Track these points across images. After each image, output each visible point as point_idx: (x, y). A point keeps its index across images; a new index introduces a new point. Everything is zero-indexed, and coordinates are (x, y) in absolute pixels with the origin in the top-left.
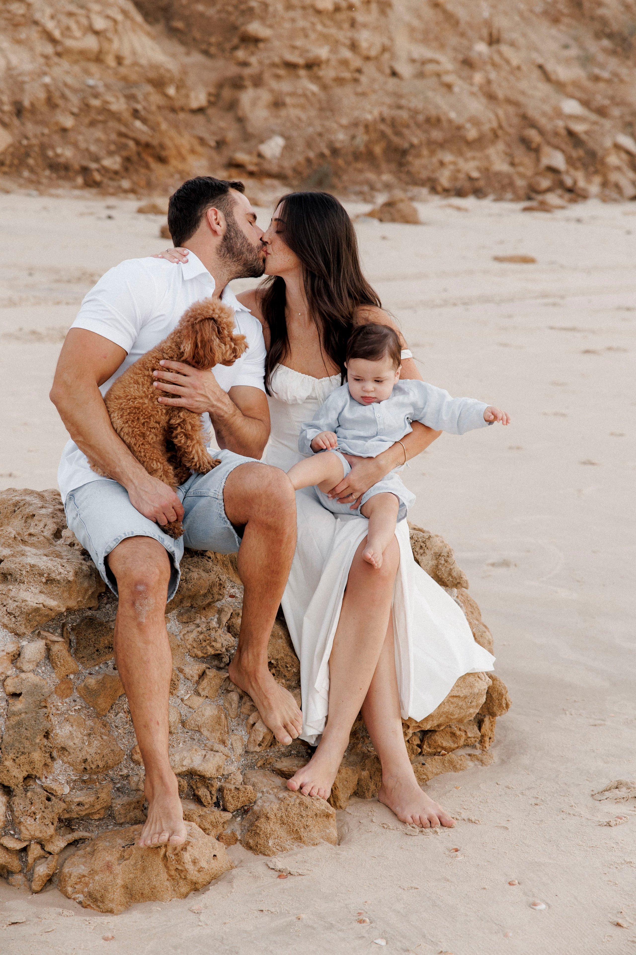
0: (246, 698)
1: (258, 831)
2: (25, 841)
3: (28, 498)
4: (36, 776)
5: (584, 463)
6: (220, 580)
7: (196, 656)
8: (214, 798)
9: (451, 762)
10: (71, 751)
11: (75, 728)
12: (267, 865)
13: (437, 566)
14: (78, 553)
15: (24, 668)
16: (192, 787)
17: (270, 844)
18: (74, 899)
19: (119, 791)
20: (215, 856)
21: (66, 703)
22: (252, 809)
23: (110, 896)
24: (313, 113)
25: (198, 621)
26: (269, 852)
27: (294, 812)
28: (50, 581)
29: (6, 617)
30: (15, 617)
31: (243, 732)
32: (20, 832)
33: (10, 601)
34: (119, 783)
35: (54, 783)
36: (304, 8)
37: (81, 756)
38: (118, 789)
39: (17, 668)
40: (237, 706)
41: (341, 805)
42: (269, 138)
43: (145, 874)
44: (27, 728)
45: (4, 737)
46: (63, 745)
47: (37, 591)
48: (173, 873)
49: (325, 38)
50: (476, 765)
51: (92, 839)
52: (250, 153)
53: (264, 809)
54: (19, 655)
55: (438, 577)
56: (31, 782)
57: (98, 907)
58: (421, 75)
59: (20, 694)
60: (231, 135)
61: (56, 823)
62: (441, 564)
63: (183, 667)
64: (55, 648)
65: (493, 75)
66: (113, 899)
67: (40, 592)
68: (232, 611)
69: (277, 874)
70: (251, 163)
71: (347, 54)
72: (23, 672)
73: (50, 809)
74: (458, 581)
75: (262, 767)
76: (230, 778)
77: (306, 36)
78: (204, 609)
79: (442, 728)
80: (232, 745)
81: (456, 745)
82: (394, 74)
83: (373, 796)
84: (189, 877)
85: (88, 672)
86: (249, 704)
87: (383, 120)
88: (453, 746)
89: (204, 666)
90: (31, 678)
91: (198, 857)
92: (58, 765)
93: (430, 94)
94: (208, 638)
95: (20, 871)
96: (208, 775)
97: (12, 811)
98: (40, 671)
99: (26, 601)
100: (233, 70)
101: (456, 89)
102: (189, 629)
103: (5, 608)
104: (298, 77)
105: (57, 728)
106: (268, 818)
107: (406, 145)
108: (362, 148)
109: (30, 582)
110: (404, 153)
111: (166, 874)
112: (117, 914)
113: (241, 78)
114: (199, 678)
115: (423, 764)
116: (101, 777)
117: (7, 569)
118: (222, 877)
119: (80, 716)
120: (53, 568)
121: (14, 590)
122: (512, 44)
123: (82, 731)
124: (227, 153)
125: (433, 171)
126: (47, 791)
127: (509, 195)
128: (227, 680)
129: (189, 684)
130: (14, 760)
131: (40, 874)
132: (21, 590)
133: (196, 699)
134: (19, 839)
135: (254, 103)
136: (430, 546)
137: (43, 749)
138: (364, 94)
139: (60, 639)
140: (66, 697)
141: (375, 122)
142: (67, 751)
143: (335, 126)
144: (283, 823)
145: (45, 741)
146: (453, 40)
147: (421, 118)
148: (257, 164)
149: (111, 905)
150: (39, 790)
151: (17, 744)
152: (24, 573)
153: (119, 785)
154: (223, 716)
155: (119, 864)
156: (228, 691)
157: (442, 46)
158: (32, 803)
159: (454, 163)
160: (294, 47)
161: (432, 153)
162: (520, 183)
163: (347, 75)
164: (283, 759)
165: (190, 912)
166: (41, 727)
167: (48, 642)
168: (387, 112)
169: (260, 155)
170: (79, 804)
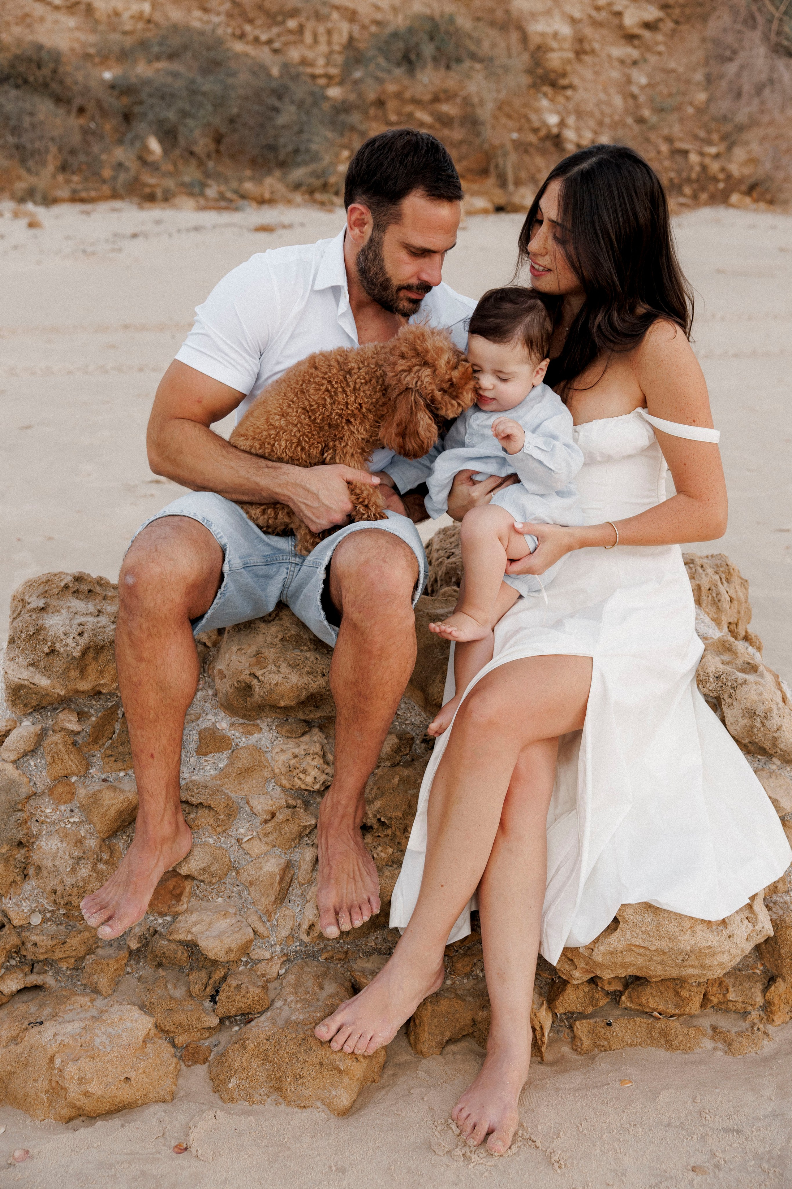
8: (211, 991)
9: (664, 1033)
10: (46, 874)
15: (4, 757)
20: (127, 1078)
25: (305, 739)
27: (288, 1049)
28: (54, 652)
37: (52, 884)
41: (424, 1050)
46: (41, 863)
47: (25, 663)
48: (55, 1085)
54: (6, 738)
67: (31, 665)
72: (3, 760)
79: (656, 980)
80: (277, 921)
85: (103, 777)
89: (283, 801)
92: (30, 886)
94: (299, 765)
96: (211, 956)
98: (32, 763)
99: (7, 673)
102: (285, 747)
109: (27, 649)
111: (47, 1082)
114: (272, 817)
115: (609, 1024)
118: (136, 1110)
119: (79, 830)
120: (62, 635)
123: (73, 851)
129: (255, 821)
137: (11, 862)
139: (75, 727)
140: (61, 804)
142: (42, 872)
145: (18, 853)
154: (278, 879)
170: (35, 944)
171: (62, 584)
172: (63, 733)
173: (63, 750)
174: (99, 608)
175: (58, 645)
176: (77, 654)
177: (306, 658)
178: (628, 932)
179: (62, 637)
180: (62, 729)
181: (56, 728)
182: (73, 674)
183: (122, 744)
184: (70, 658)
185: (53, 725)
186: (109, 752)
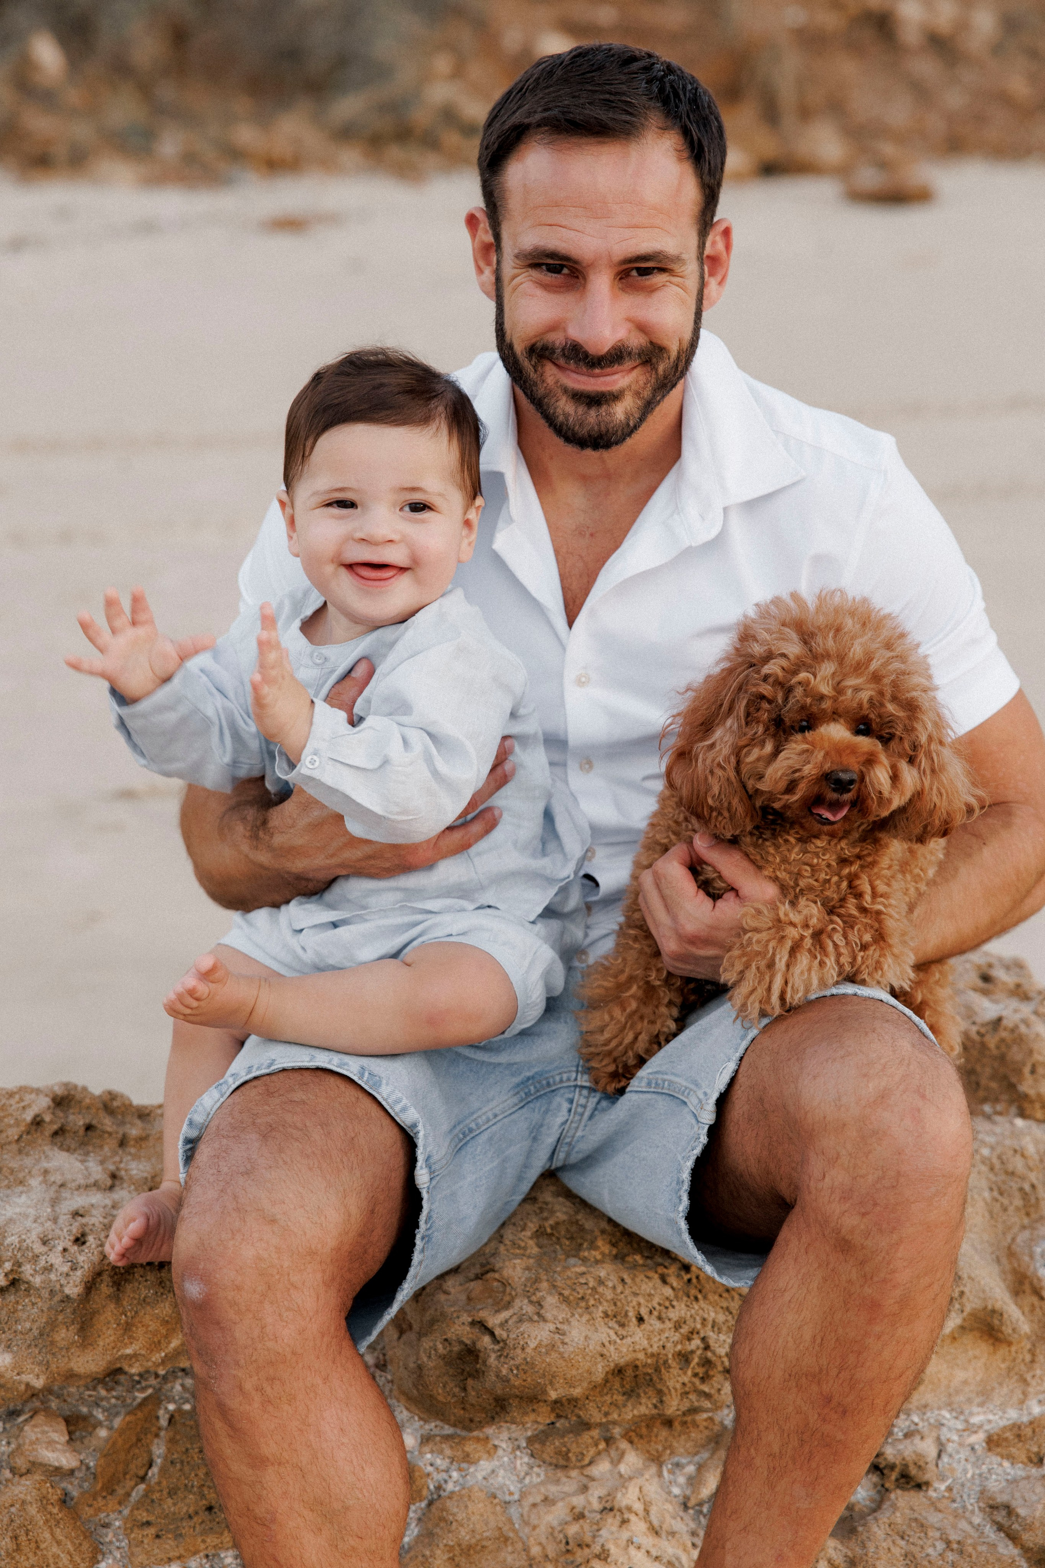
171: (29, 1116)
172: (37, 1477)
173: (40, 1519)
174: (112, 1167)
175: (27, 1270)
176: (73, 1289)
177: (601, 1282)
179: (38, 1248)
180: (34, 1466)
181: (21, 1463)
182: (64, 1335)
183: (172, 1493)
184: (57, 1298)
185: (11, 1455)
186: (144, 1516)
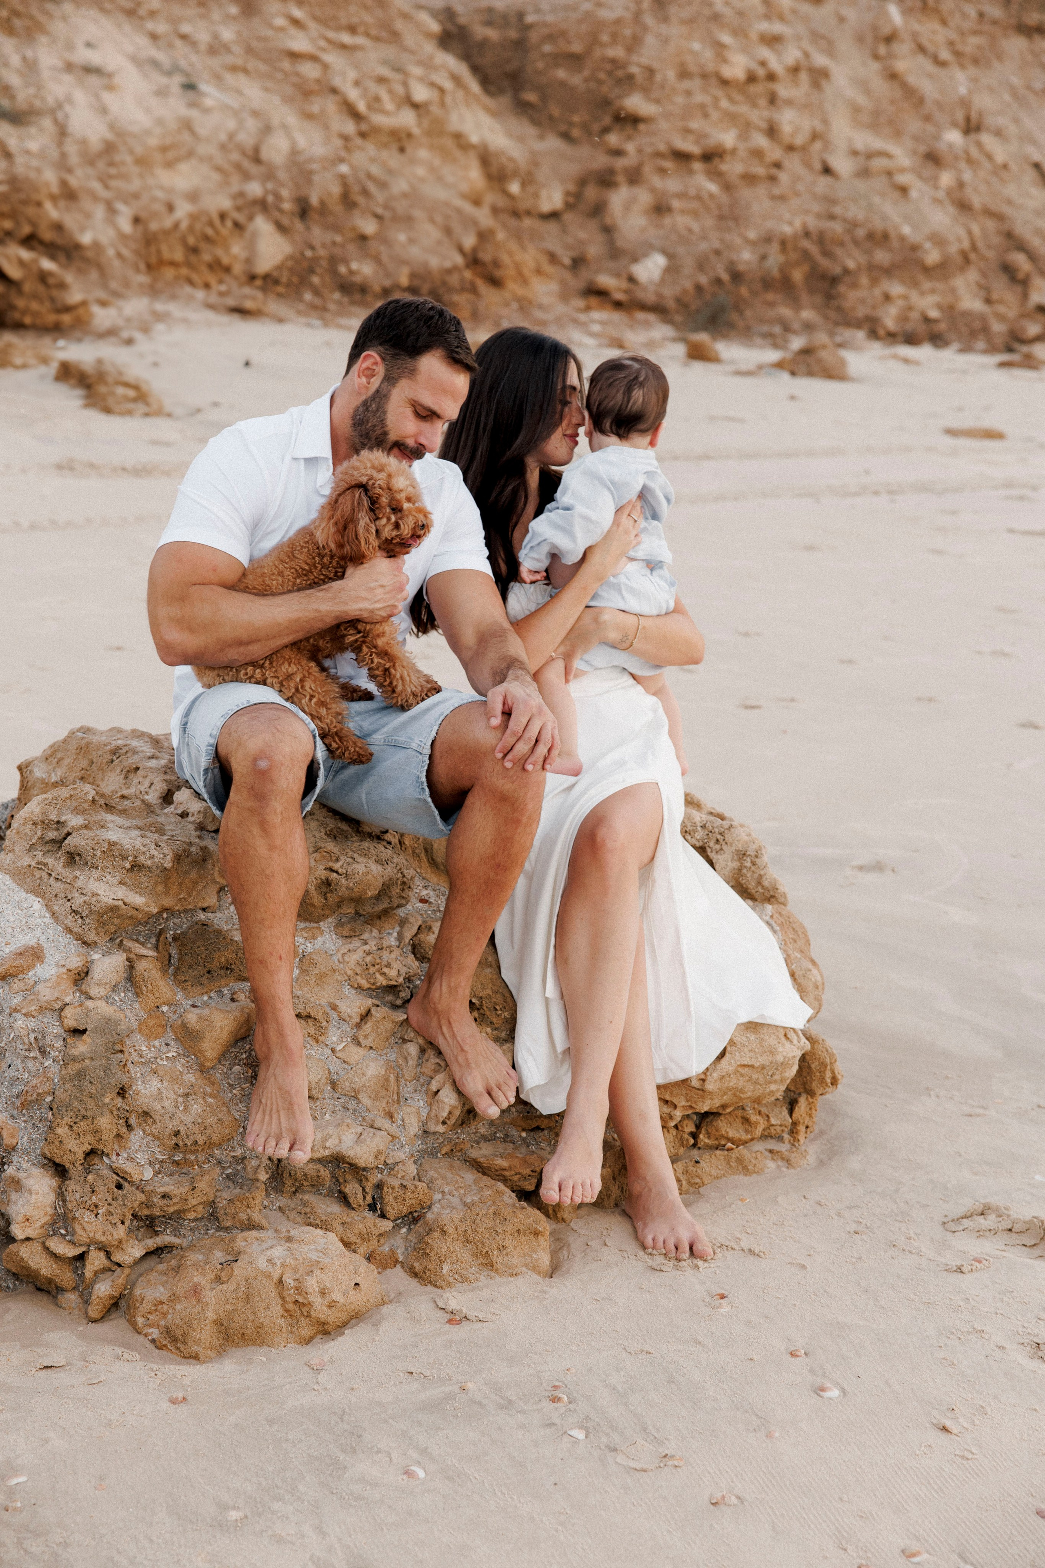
0: (430, 1053)
1: (428, 1251)
2: (80, 1245)
3: (135, 743)
4: (103, 1152)
5: (1023, 726)
6: (404, 876)
7: (359, 987)
8: (369, 1199)
9: (740, 1161)
10: (157, 1117)
11: (165, 1084)
12: (435, 1302)
13: (740, 870)
14: (191, 827)
15: (92, 994)
16: (338, 1180)
17: (445, 1271)
18: (146, 1335)
19: (230, 1180)
20: (356, 1284)
21: (154, 1047)
22: (424, 1217)
23: (195, 1335)
24: (709, 222)
25: (366, 936)
26: (442, 1283)
27: (485, 1225)
28: (136, 867)
29: (70, 917)
30: (82, 917)
31: (422, 1103)
32: (74, 1233)
33: (76, 894)
34: (229, 1167)
35: (128, 1163)
36: (704, 76)
37: (171, 1126)
38: (228, 1176)
39: (81, 992)
40: (415, 1063)
41: (564, 1217)
42: (646, 255)
43: (248, 1306)
44: (92, 1080)
45: (56, 1093)
46: (145, 1109)
47: (115, 881)
48: (290, 1306)
49: (732, 118)
50: (778, 1167)
51: (182, 1248)
52: (618, 275)
53: (440, 1219)
54: (87, 973)
55: (742, 885)
56: (96, 1160)
57: (178, 1349)
58: (864, 173)
59: (84, 1031)
60: (594, 250)
61: (127, 1223)
62: (745, 867)
63: (338, 1002)
64: (141, 966)
65: (967, 176)
66: (200, 1339)
67: (120, 883)
68: (420, 923)
69: (448, 1316)
70: (619, 290)
71: (761, 141)
72: (91, 998)
73: (120, 1201)
74: (772, 893)
75: (450, 1154)
76: (396, 1169)
77: (706, 115)
78: (379, 918)
79: (728, 1110)
80: (403, 1121)
81: (749, 1137)
82: (827, 170)
83: (616, 1205)
84: (313, 1314)
85: (190, 1003)
86: (434, 1060)
87: (807, 234)
88: (745, 1137)
89: (370, 1002)
90: (102, 1008)
91: (329, 1286)
92: (136, 1138)
93: (877, 200)
94: (378, 961)
95: (74, 1288)
96: (362, 1163)
97: (64, 1201)
98: (117, 998)
99: (97, 895)
100: (601, 161)
101: (914, 194)
102: (351, 946)
103: (69, 904)
104: (691, 172)
105: (140, 1083)
106: (444, 1232)
107: (837, 270)
108: (775, 273)
109: (107, 868)
110: (834, 281)
111: (280, 1307)
112: (204, 1362)
113: (611, 172)
114: (361, 1020)
115: (697, 1162)
116: (201, 1157)
117: (75, 846)
118: (366, 1316)
119: (175, 1066)
120: (142, 848)
121: (81, 878)
122: (998, 133)
123: (177, 1089)
124: (585, 274)
125: (874, 307)
126: (117, 1175)
127: (981, 345)
128: (405, 1024)
129: (345, 1027)
130: (71, 1127)
131: (101, 1295)
132: (92, 879)
133: (354, 1049)
134: (72, 1242)
135: (627, 207)
136: (731, 840)
137: (115, 1113)
138: (782, 198)
139: (151, 953)
140: (156, 1039)
141: (795, 236)
142: (151, 1117)
143: (738, 241)
144: (468, 1241)
145: (119, 1101)
146: (914, 125)
147: (861, 233)
148: (626, 292)
149: (195, 1348)
150: (105, 1172)
151: (75, 1104)
152: (98, 853)
153: (230, 1171)
154: (392, 1078)
155: (213, 1289)
156: (404, 1041)
157: (897, 134)
158: (93, 1191)
159: (905, 297)
160: (687, 131)
161: (874, 281)
162: (998, 328)
163: (760, 171)
164: (482, 1144)
165: (306, 1368)
166: (113, 1081)
167: (132, 956)
168: (813, 223)
169: (631, 279)
170: (164, 1196)
173: (157, 976)
175: (140, 858)
178: (737, 1054)
182: (163, 888)
184: (159, 870)
